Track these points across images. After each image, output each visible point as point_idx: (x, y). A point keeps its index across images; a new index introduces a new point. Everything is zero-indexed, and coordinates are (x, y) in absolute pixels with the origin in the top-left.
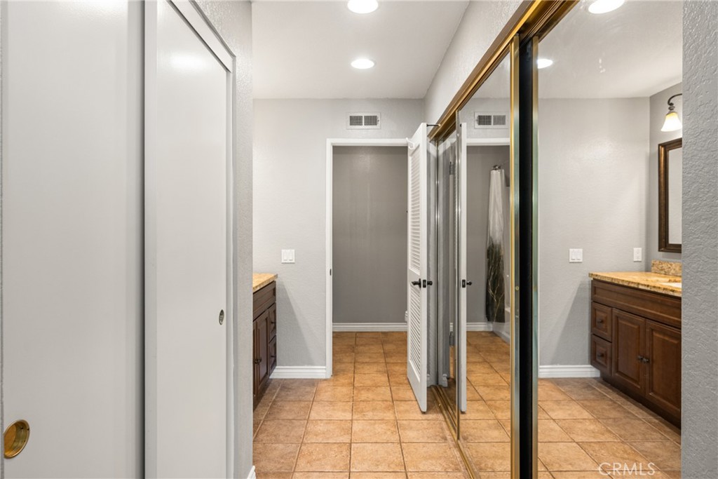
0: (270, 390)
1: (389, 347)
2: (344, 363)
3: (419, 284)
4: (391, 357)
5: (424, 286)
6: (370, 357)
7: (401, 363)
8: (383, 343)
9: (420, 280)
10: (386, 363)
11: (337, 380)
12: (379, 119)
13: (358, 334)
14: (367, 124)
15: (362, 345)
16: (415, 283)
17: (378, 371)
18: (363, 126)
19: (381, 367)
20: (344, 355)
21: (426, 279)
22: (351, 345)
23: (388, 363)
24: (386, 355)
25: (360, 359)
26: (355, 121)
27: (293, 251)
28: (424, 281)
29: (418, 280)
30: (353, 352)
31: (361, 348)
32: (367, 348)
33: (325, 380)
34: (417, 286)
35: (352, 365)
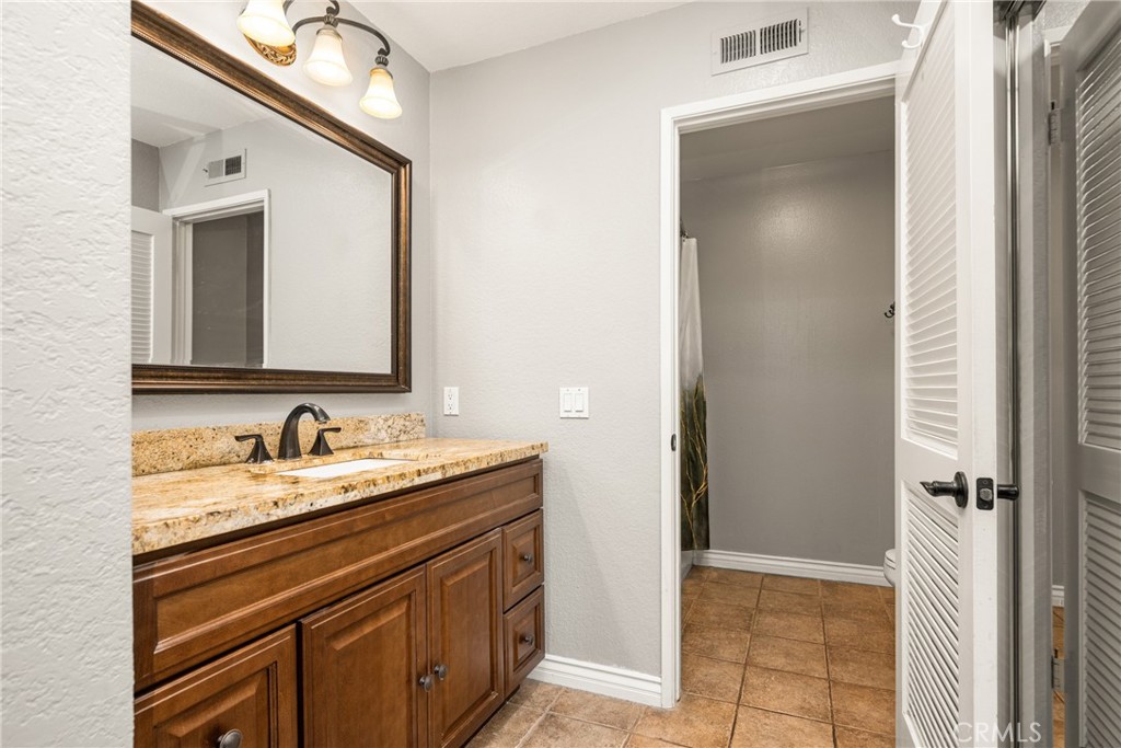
0: (517, 723)
1: (840, 628)
2: (719, 660)
3: (960, 494)
4: (845, 661)
5: (985, 504)
6: (787, 655)
7: (875, 690)
8: (826, 613)
9: (959, 476)
10: (832, 682)
11: (687, 721)
12: (803, 27)
13: (766, 580)
14: (766, 48)
15: (772, 612)
16: (938, 490)
17: (805, 711)
18: (759, 58)
19: (814, 697)
20: (723, 635)
21: (991, 472)
22: (746, 609)
23: (836, 683)
24: (832, 652)
25: (763, 657)
26: (735, 48)
27: (585, 390)
28: (984, 483)
29: (948, 478)
30: (747, 629)
31: (769, 620)
32: (782, 623)
33: (658, 713)
34: (947, 502)
35: (736, 673)
